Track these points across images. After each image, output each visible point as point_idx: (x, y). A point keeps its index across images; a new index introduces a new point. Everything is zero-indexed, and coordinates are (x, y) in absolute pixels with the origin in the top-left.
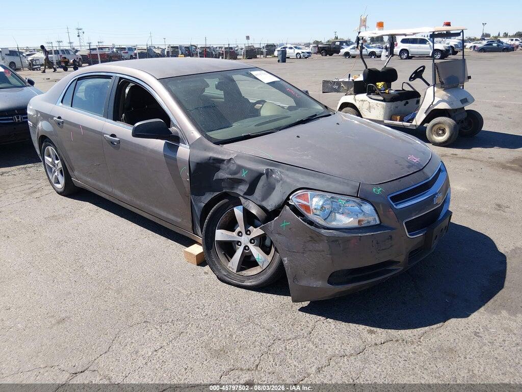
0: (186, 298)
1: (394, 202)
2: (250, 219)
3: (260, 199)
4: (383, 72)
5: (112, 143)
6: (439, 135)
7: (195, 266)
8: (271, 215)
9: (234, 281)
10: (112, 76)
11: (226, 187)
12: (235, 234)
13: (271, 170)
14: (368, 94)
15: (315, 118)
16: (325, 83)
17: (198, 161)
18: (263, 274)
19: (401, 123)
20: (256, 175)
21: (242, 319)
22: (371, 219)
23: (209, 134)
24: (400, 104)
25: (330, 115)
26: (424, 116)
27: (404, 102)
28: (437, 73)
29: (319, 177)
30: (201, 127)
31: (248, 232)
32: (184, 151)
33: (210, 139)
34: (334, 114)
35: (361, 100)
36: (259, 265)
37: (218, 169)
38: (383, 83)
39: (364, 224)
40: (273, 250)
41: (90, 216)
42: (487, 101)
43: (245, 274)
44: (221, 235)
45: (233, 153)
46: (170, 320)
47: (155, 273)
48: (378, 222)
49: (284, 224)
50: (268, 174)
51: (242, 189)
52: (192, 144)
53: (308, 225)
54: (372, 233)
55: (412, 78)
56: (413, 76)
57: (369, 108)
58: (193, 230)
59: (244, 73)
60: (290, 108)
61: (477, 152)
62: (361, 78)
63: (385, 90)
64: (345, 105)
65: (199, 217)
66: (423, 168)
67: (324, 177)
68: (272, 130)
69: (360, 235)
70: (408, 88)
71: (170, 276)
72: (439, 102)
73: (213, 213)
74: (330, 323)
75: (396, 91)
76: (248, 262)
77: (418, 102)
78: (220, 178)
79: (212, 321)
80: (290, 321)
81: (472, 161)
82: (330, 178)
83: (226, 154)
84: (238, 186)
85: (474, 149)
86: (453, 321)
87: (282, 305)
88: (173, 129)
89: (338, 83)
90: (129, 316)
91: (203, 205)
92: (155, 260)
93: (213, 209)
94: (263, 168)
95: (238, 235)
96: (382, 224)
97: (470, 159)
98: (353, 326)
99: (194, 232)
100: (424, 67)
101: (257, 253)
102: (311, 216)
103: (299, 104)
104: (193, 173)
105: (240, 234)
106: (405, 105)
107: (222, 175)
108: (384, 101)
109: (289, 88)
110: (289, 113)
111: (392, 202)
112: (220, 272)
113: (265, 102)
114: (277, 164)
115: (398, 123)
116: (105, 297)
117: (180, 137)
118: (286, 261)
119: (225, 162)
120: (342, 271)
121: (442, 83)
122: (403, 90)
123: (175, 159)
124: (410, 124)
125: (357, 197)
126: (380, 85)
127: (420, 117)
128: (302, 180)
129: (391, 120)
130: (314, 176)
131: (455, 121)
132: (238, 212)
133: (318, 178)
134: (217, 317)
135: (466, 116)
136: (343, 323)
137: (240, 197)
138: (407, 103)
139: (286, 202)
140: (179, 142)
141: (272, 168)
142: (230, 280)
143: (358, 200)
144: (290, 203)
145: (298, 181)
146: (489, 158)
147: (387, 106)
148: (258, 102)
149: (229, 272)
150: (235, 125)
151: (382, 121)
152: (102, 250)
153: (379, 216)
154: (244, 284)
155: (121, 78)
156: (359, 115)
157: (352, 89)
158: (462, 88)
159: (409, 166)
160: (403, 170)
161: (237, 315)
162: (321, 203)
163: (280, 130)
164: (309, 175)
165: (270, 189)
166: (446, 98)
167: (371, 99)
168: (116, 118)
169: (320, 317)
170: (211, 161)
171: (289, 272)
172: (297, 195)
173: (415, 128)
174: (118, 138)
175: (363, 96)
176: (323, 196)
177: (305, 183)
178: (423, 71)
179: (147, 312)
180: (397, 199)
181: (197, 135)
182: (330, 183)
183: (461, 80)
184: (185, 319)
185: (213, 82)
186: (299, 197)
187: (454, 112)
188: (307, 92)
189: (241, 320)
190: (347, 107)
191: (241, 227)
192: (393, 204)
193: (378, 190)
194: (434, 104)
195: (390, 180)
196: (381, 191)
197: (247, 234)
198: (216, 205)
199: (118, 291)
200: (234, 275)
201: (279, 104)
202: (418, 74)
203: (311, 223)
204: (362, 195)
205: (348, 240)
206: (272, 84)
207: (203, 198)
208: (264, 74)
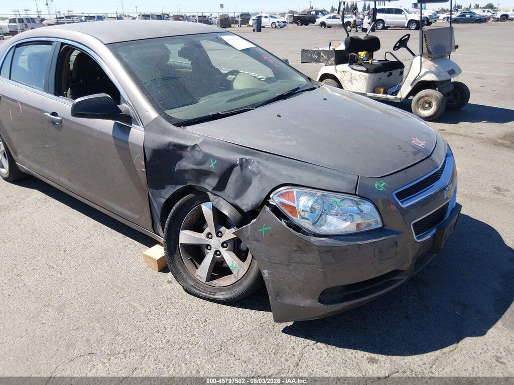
0: (143, 318)
1: (399, 199)
2: (221, 220)
3: (232, 196)
4: (365, 40)
5: (53, 122)
6: (425, 109)
7: (156, 272)
8: (246, 217)
9: (203, 294)
10: (53, 42)
11: (190, 180)
12: (203, 236)
13: (246, 160)
14: (350, 65)
15: (298, 92)
16: (304, 52)
17: (155, 148)
18: (238, 286)
19: (384, 96)
20: (227, 166)
21: (213, 346)
22: (371, 221)
23: (168, 112)
24: (383, 75)
25: (314, 88)
26: (409, 89)
27: (387, 73)
28: (424, 42)
29: (307, 169)
30: (158, 104)
31: (219, 234)
32: (137, 134)
33: (169, 119)
34: (319, 87)
35: (343, 71)
36: (232, 273)
37: (180, 157)
38: (365, 52)
39: (364, 228)
40: (250, 257)
41: (37, 207)
42: (468, 72)
43: (216, 284)
44: (186, 237)
45: (198, 138)
46: (122, 351)
47: (106, 283)
48: (380, 225)
49: (264, 229)
50: (243, 164)
51: (209, 183)
52: (147, 125)
53: (294, 232)
54: (374, 240)
55: (397, 47)
56: (397, 45)
57: (351, 80)
58: (154, 229)
59: (212, 37)
60: (268, 80)
61: (464, 127)
62: (342, 47)
63: (367, 60)
64: (325, 77)
65: (159, 215)
66: (431, 155)
67: (313, 169)
68: (247, 107)
69: (359, 243)
70: (391, 59)
71: (125, 287)
72: (426, 73)
73: (175, 211)
74: (321, 349)
75: (379, 61)
76: (220, 269)
77: (402, 73)
78: (182, 169)
79: (174, 351)
80: (271, 349)
81: (461, 138)
82: (320, 171)
83: (190, 138)
84: (205, 179)
85: (462, 124)
86: (468, 341)
87: (262, 325)
88: (123, 107)
89: (318, 53)
90: (70, 345)
91: (164, 200)
92: (109, 265)
93: (176, 205)
94: (236, 157)
95: (208, 237)
96: (385, 227)
97: (459, 135)
98: (349, 352)
99: (154, 231)
100: (409, 35)
101: (230, 258)
102: (297, 220)
103: (278, 75)
104: (149, 162)
105: (209, 235)
106: (388, 76)
107: (185, 164)
108: (367, 72)
109: (267, 57)
110: (267, 86)
111: (397, 200)
112: (186, 282)
113: (238, 72)
114: (254, 151)
115: (381, 96)
116: (43, 317)
117: (132, 116)
118: (266, 274)
119: (189, 149)
120: (337, 287)
121: (430, 52)
122: (386, 60)
123: (127, 142)
124: (394, 97)
125: (355, 195)
126: (362, 54)
127: (405, 90)
128: (286, 173)
129: (374, 92)
130: (300, 167)
131: (442, 93)
132: (206, 209)
133: (305, 170)
134: (181, 345)
135: (453, 88)
136: (338, 349)
137: (208, 193)
138: (391, 74)
139: (266, 201)
140: (131, 123)
141: (247, 157)
142: (198, 291)
143: (357, 199)
144: (270, 202)
145: (281, 175)
146: (479, 133)
147: (370, 78)
148: (231, 73)
149: (197, 282)
150: (203, 101)
151: (364, 94)
152: (46, 252)
153: (381, 217)
154: (215, 297)
155: (63, 44)
156: (340, 86)
157: (333, 59)
158: (448, 58)
159: (415, 151)
160: (408, 158)
161: (206, 341)
162: (310, 204)
163: (257, 107)
164: (294, 166)
165: (245, 184)
166: (433, 69)
167: (354, 69)
168: (59, 92)
169: (309, 341)
170: (171, 148)
171: (269, 287)
172: (279, 193)
173: (399, 101)
174: (60, 117)
175: (345, 67)
176: (312, 195)
177: (290, 177)
178: (407, 39)
179: (93, 339)
180: (403, 195)
181: (153, 114)
182: (320, 177)
183: (448, 50)
184: (140, 348)
185: (174, 49)
186: (282, 195)
187: (441, 84)
188: (287, 61)
189: (211, 348)
190: (326, 78)
191: (210, 227)
192: (399, 202)
193: (381, 186)
194: (420, 75)
195: (395, 171)
196: (384, 186)
197: (218, 236)
198: (180, 201)
199: (60, 310)
200: (203, 286)
201: (254, 74)
202: (402, 43)
203: (298, 228)
204: (361, 192)
205: (344, 250)
206: (246, 51)
207: (163, 192)
208: (237, 39)
